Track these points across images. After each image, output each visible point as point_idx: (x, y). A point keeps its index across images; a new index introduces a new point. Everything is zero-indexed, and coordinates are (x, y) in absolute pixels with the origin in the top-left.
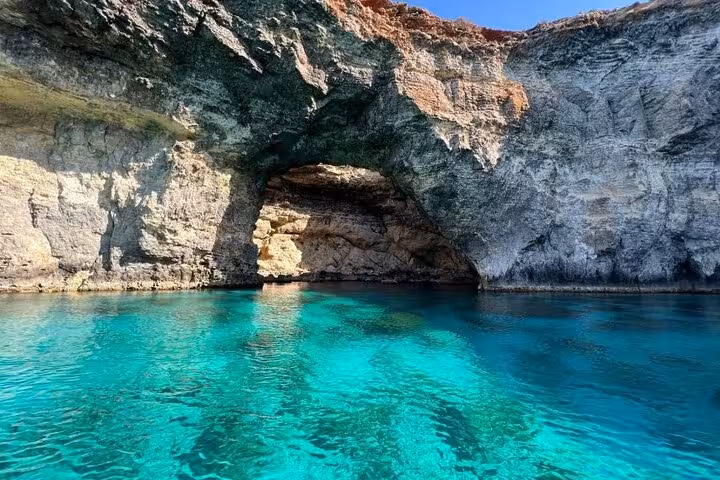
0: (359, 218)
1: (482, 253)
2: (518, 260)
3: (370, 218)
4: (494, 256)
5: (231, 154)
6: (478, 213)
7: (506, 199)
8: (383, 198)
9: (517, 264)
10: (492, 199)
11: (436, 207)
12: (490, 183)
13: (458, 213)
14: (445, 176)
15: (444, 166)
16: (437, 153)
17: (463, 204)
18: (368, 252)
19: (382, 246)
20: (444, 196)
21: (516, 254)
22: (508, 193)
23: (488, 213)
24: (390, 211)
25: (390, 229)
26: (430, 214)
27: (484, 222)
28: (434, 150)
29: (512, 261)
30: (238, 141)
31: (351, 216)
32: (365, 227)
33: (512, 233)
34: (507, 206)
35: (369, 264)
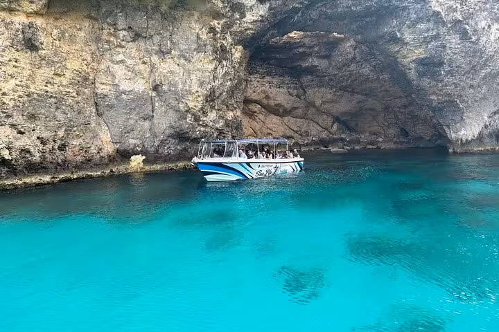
0: (275, 81)
1: (458, 118)
2: (488, 124)
3: (287, 79)
4: (468, 121)
5: (248, 32)
6: (462, 81)
7: (485, 65)
8: (305, 56)
9: (486, 127)
10: (474, 67)
11: (421, 75)
12: (475, 52)
13: (441, 81)
14: (437, 47)
15: (436, 37)
16: (431, 25)
17: (448, 72)
18: (286, 119)
19: (300, 112)
20: (430, 66)
21: (486, 118)
22: (487, 60)
23: (468, 81)
24: (311, 70)
25: (310, 92)
26: (415, 83)
27: (464, 89)
28: (429, 21)
29: (482, 125)
30: (256, 19)
31: (268, 78)
32: (281, 90)
33: (485, 98)
34: (483, 73)
35: (289, 133)
